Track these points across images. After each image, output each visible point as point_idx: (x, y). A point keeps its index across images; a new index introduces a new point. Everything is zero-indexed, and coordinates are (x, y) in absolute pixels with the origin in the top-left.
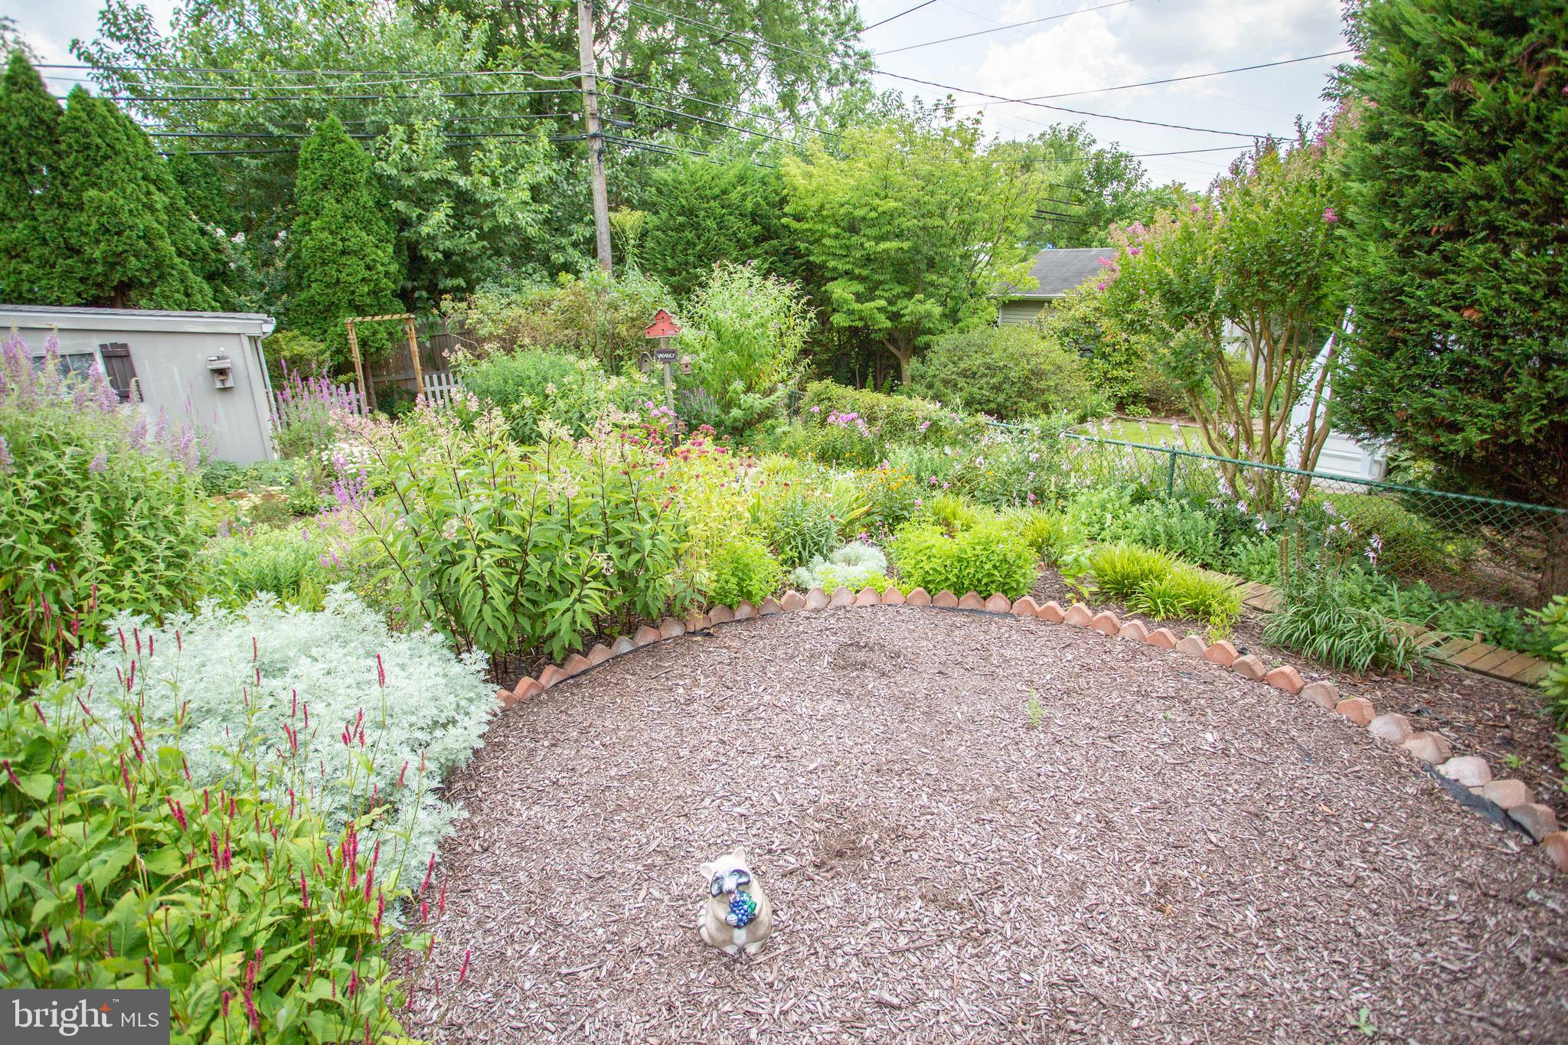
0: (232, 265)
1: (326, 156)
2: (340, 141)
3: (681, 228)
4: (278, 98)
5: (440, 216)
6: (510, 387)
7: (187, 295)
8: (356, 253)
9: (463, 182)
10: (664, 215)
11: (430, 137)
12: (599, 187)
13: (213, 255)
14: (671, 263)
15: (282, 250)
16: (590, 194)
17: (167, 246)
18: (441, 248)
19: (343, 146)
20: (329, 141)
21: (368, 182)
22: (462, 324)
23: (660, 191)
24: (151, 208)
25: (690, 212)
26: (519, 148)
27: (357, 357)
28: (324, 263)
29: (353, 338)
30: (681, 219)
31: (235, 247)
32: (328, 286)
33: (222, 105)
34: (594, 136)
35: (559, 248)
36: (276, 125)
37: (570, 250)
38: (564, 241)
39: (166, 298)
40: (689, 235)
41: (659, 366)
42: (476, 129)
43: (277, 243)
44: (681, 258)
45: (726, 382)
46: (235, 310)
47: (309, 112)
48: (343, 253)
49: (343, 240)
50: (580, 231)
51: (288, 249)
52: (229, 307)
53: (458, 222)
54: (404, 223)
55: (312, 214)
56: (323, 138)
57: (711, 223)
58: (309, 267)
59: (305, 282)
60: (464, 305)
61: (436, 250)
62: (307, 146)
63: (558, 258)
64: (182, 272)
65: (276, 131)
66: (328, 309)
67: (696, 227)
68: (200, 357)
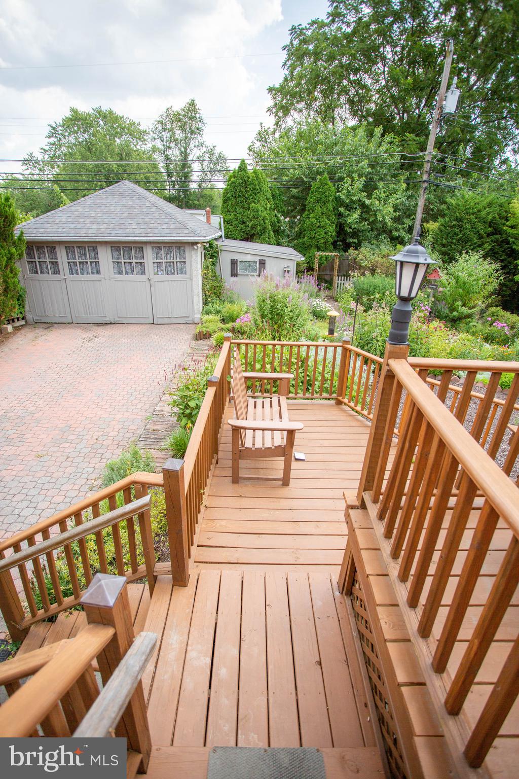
0: (282, 228)
1: (321, 190)
2: (327, 184)
3: (454, 226)
4: (310, 168)
5: (356, 216)
6: (371, 289)
7: (269, 238)
8: (322, 227)
9: (367, 202)
10: (447, 219)
11: (360, 183)
12: (421, 203)
13: (277, 224)
14: (444, 241)
15: (297, 223)
16: (416, 205)
17: (268, 223)
18: (353, 227)
19: (327, 186)
20: (323, 184)
21: (333, 200)
22: (355, 259)
23: (448, 208)
24: (266, 209)
25: (460, 220)
26: (392, 186)
27: (316, 267)
28: (311, 230)
29: (317, 260)
30: (454, 222)
31: (284, 222)
32: (311, 238)
33: (291, 170)
34: (425, 181)
35: (397, 229)
36: (306, 177)
37: (402, 231)
38: (400, 226)
39: (264, 239)
40: (456, 230)
41: (429, 290)
42: (376, 178)
43: (296, 220)
44: (449, 240)
45: (455, 300)
46: (281, 245)
47: (318, 173)
48: (318, 227)
49: (319, 222)
50: (408, 222)
51: (300, 223)
52: (279, 244)
53: (362, 219)
54: (340, 215)
55: (311, 211)
56: (321, 183)
57: (468, 226)
58: (305, 230)
59: (302, 236)
60: (357, 252)
61: (350, 228)
62: (315, 185)
63: (395, 234)
64: (269, 231)
65: (305, 180)
66: (308, 247)
67: (460, 227)
68: (283, 266)
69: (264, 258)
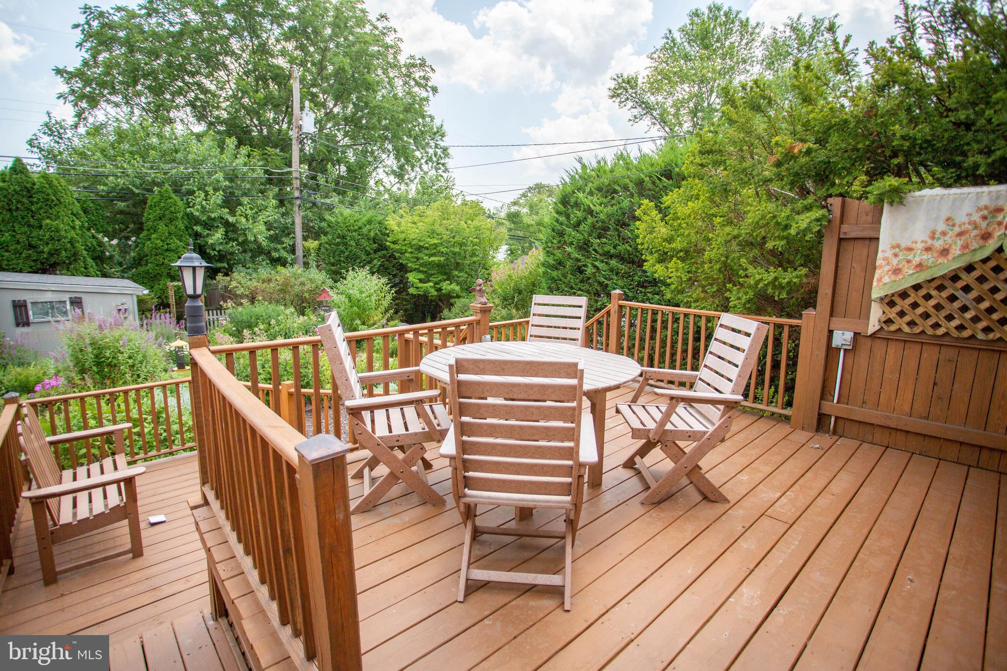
0: (107, 254)
1: (162, 205)
2: (170, 198)
3: (338, 244)
4: (141, 176)
5: (218, 235)
6: (253, 320)
7: (85, 268)
8: (173, 251)
9: (231, 219)
10: (330, 237)
11: (217, 198)
12: (298, 221)
13: (98, 249)
14: (332, 260)
15: (133, 247)
16: (293, 223)
17: (80, 247)
18: (217, 249)
19: (171, 200)
20: (163, 197)
21: (183, 218)
22: (226, 288)
23: (329, 225)
24: (73, 228)
25: (344, 237)
26: (259, 202)
27: (172, 301)
28: (156, 255)
29: (171, 293)
30: (338, 240)
31: (111, 246)
32: (157, 265)
33: (111, 178)
34: (297, 198)
35: (276, 250)
36: (137, 188)
37: (282, 251)
38: (279, 246)
39: (77, 270)
40: (342, 248)
41: (322, 313)
42: (237, 192)
43: (130, 243)
44: (337, 258)
45: (353, 320)
46: (110, 277)
47: (155, 183)
48: (167, 250)
49: (167, 244)
50: (287, 241)
51: (137, 246)
52: (105, 275)
53: (227, 238)
54: (197, 235)
55: (152, 231)
56: (162, 196)
57: (352, 243)
58: (147, 255)
59: (143, 263)
60: (228, 278)
61: (214, 250)
62: (152, 199)
63: (275, 255)
64: (84, 257)
65: (137, 191)
66: (155, 276)
67: (345, 244)
68: (114, 304)
69: (78, 295)
